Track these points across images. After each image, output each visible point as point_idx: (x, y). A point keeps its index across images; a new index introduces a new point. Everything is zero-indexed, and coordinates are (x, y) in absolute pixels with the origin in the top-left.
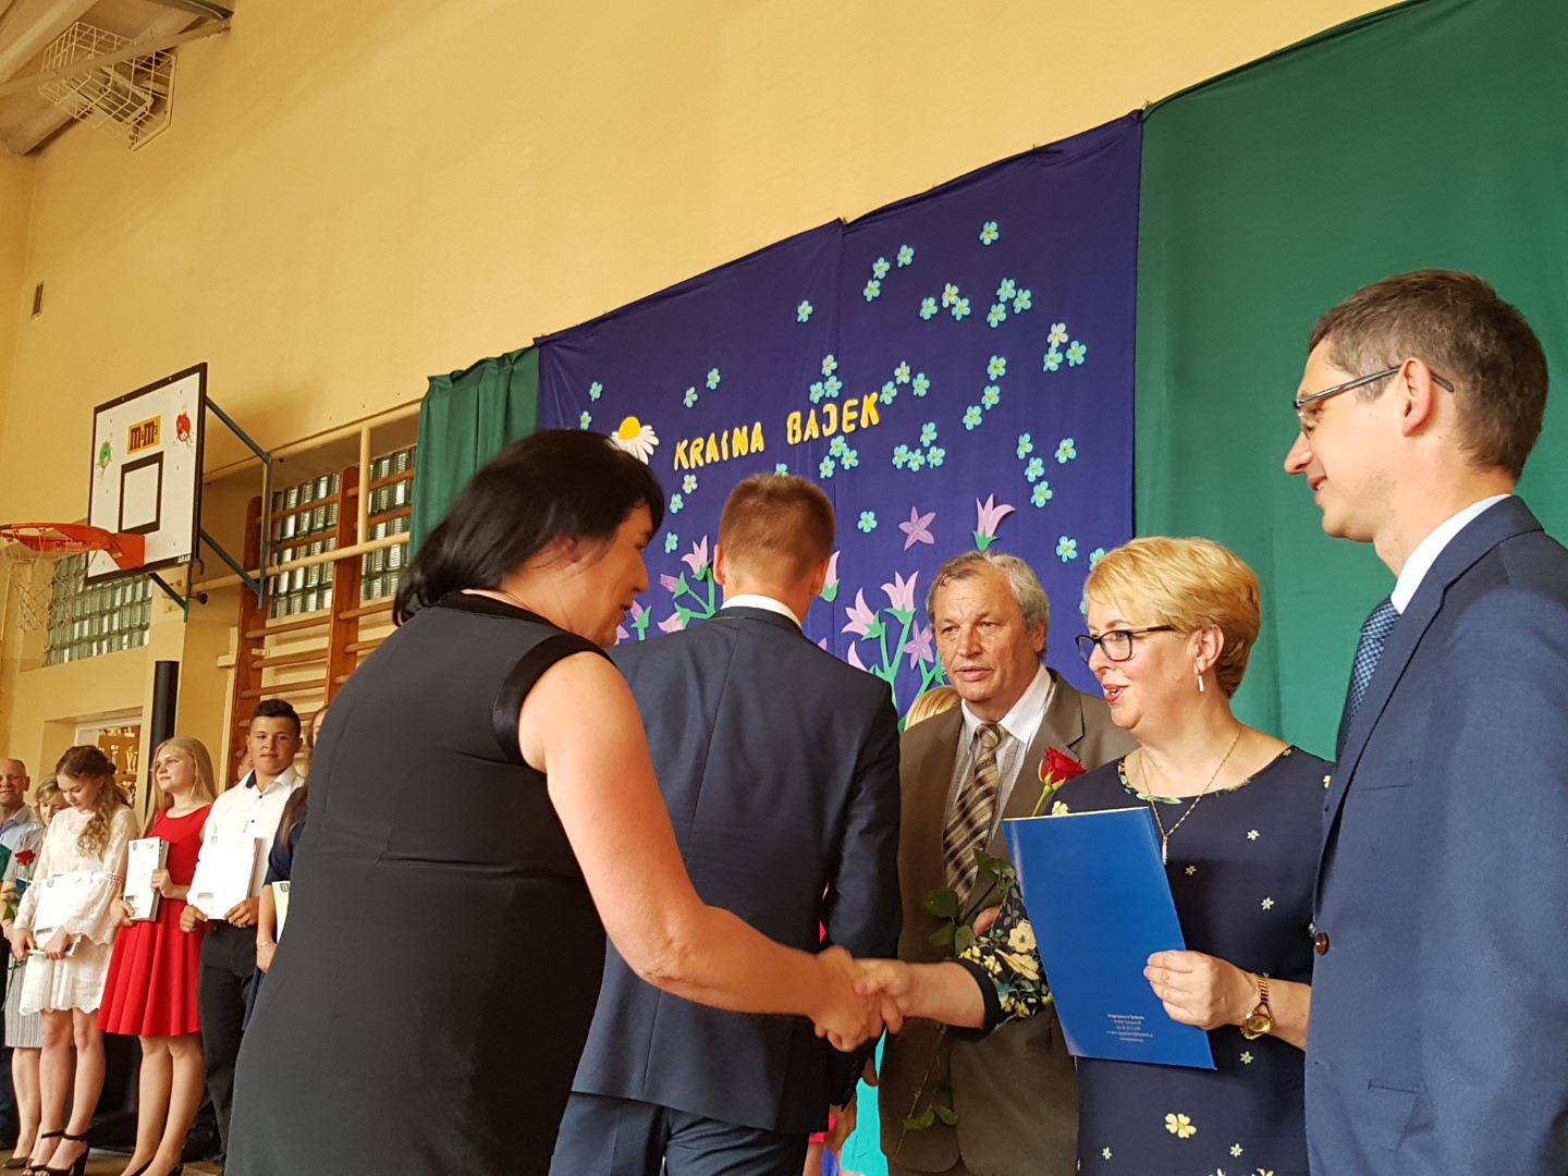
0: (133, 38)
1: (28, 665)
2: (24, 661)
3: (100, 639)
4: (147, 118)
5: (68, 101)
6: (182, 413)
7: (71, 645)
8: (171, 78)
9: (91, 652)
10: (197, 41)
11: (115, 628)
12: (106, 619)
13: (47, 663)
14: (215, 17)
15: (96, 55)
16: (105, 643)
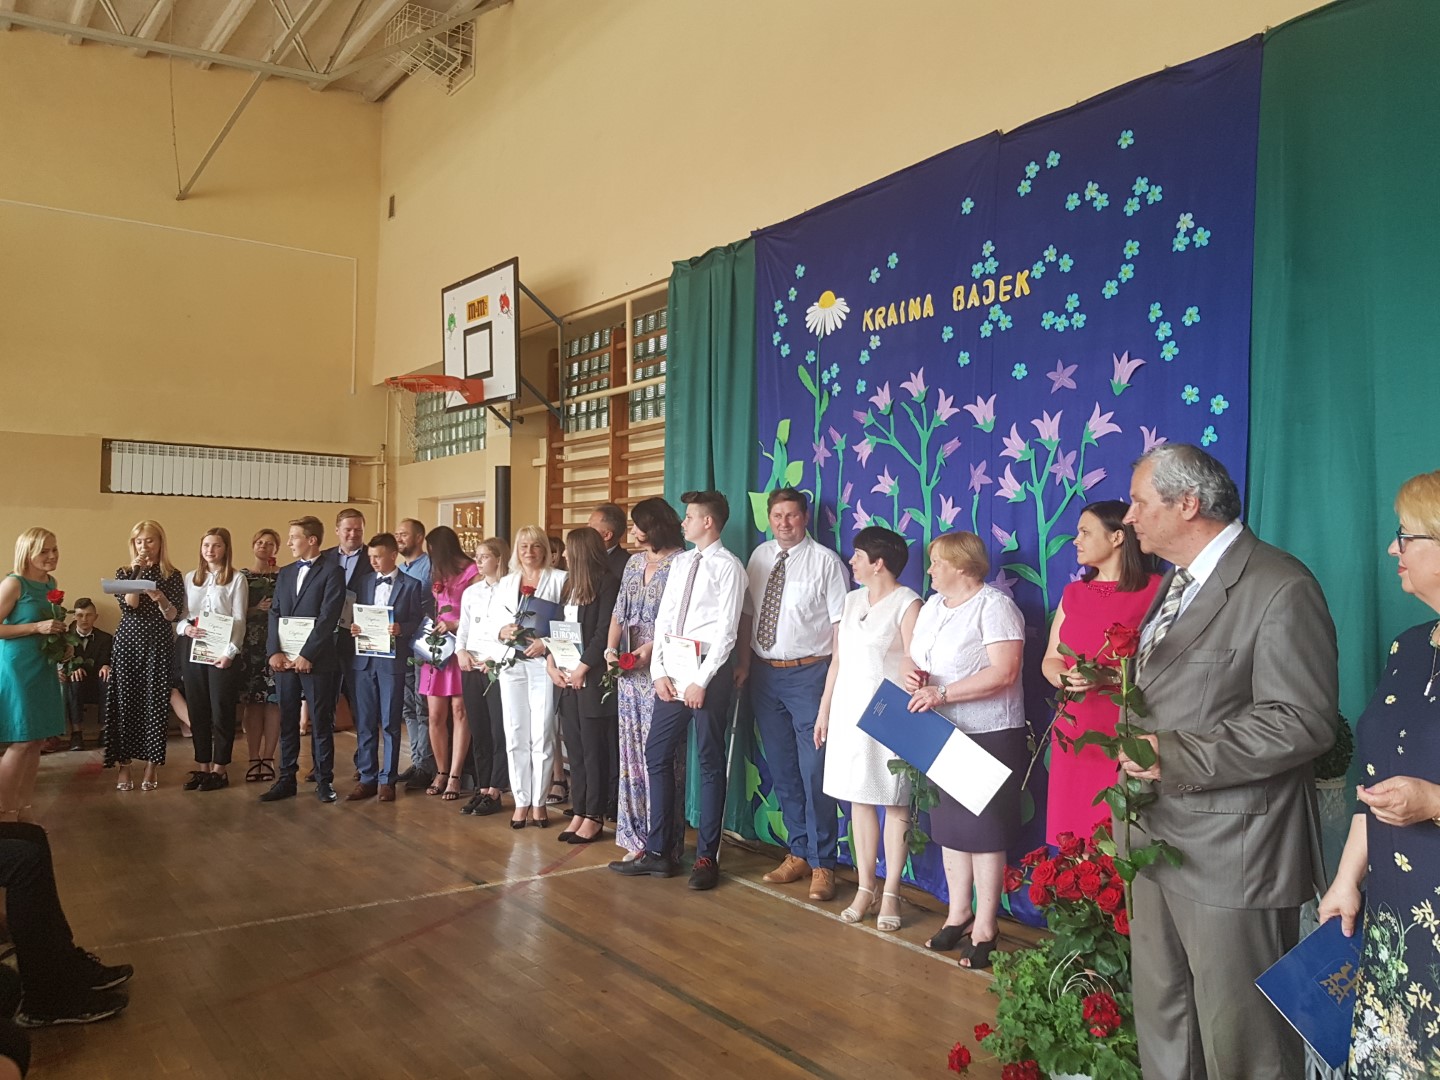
1: (404, 461)
2: (400, 457)
3: (451, 443)
6: (503, 293)
7: (431, 448)
8: (473, 41)
9: (445, 452)
11: (461, 436)
12: (454, 430)
13: (417, 460)
16: (454, 447)
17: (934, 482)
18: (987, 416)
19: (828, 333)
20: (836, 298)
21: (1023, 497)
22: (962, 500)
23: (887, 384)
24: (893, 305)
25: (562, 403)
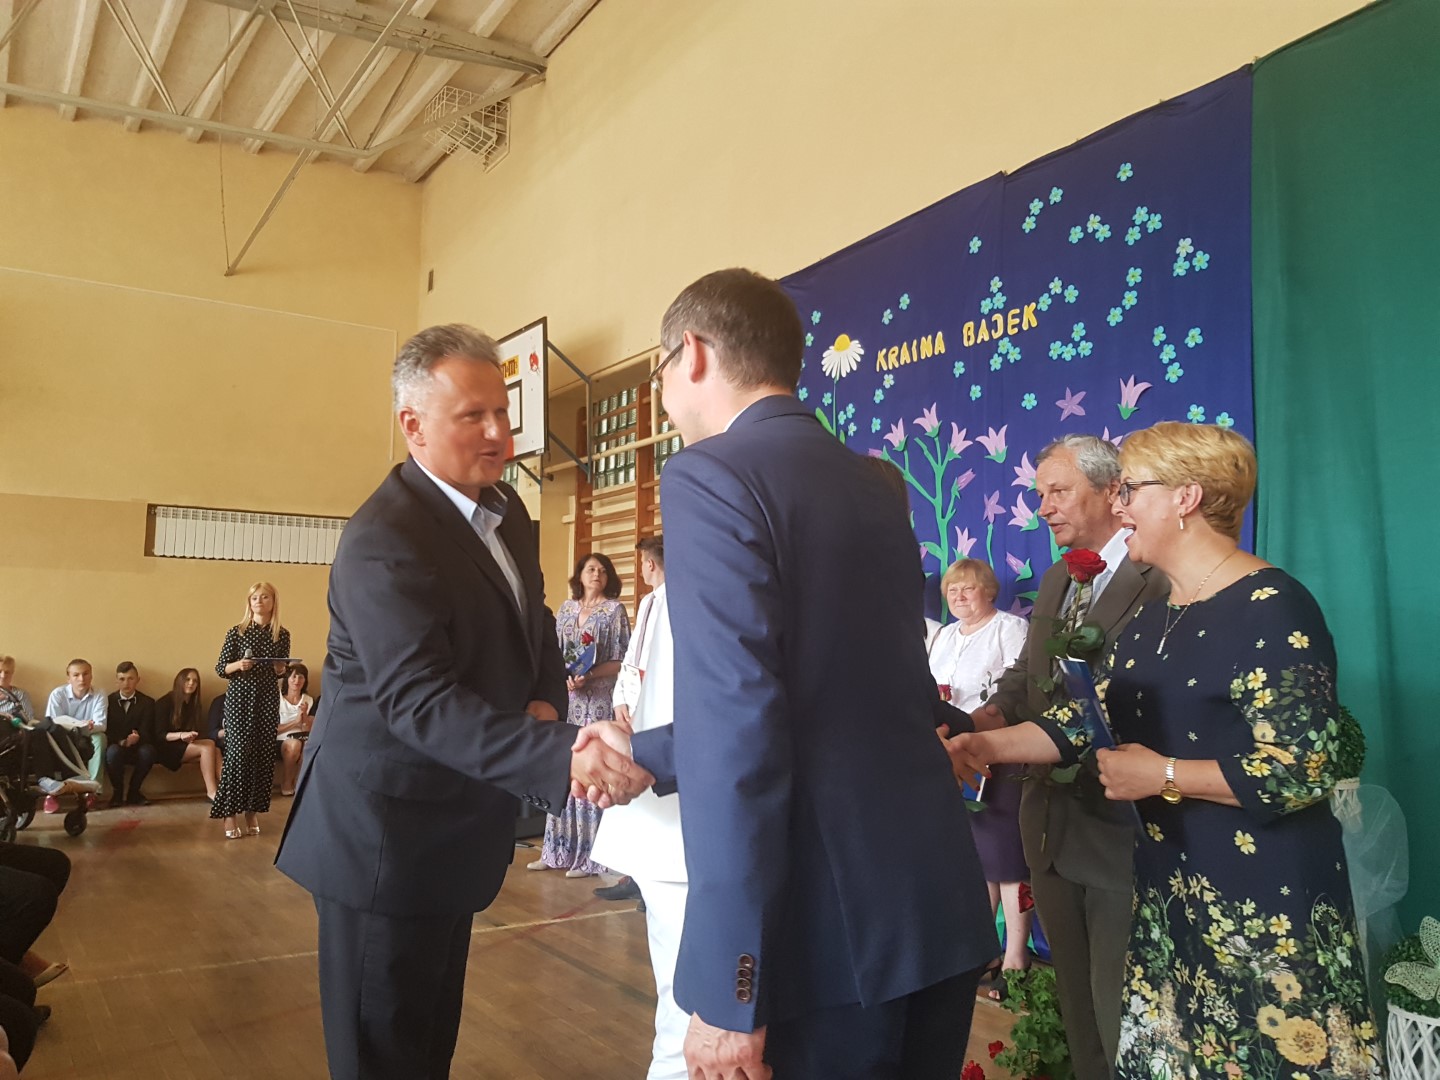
0: (482, 93)
4: (494, 149)
5: (443, 142)
6: (532, 352)
8: (508, 120)
10: (525, 91)
14: (536, 73)
15: (460, 109)
17: (949, 515)
18: (998, 448)
19: (844, 375)
20: (851, 340)
21: (1036, 525)
22: (977, 532)
23: (901, 422)
24: (905, 344)
25: (590, 459)
